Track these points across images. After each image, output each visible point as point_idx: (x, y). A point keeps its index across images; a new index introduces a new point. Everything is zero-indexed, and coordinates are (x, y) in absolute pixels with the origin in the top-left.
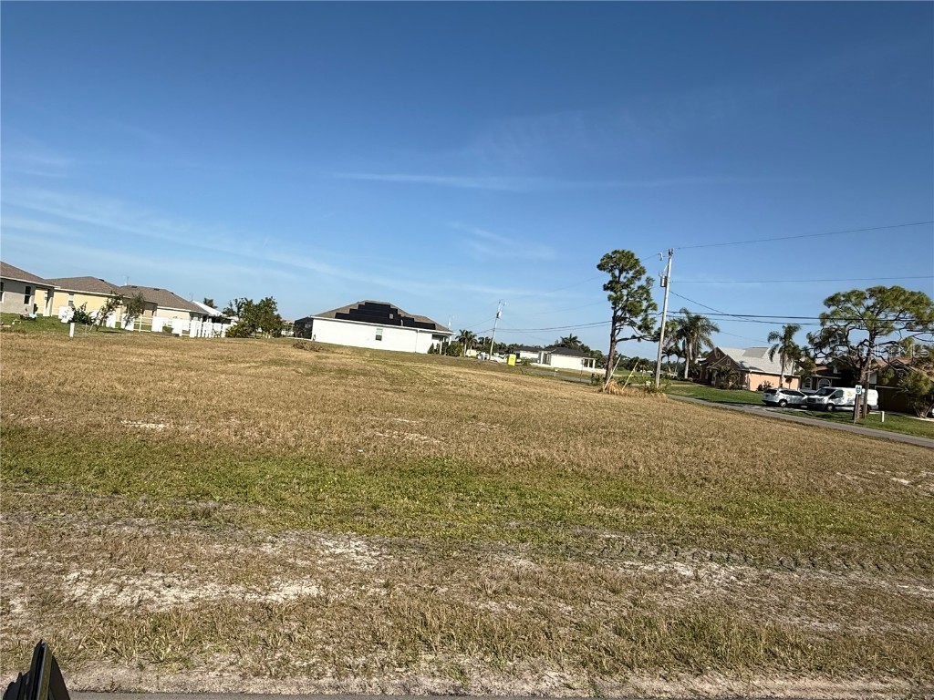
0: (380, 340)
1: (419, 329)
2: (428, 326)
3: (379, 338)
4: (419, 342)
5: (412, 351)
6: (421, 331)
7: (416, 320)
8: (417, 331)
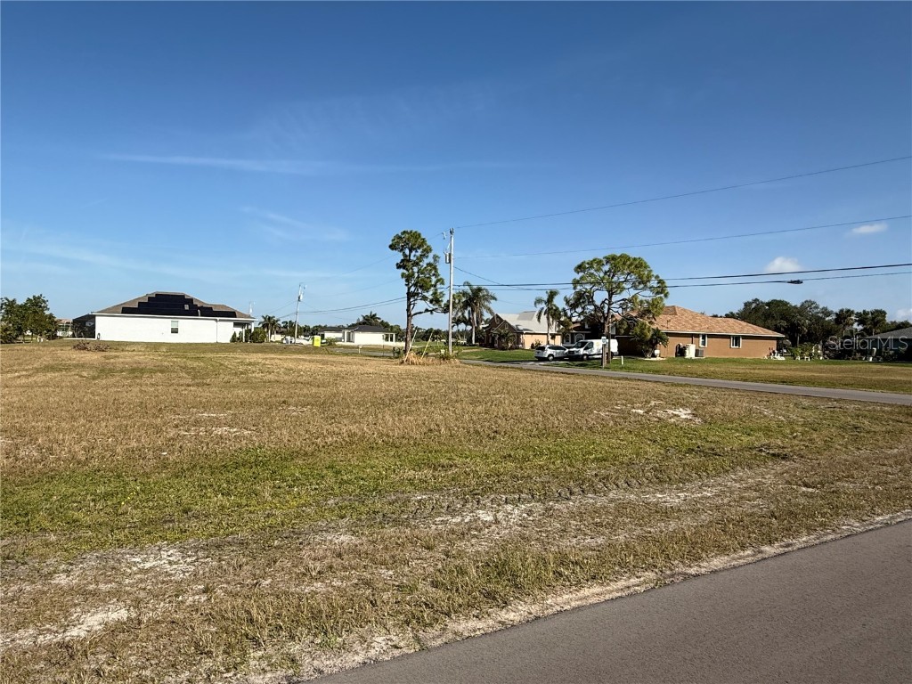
0: (177, 333)
1: (218, 318)
2: (228, 314)
3: (175, 331)
4: (221, 331)
5: (214, 341)
6: (220, 320)
7: (214, 309)
8: (216, 320)
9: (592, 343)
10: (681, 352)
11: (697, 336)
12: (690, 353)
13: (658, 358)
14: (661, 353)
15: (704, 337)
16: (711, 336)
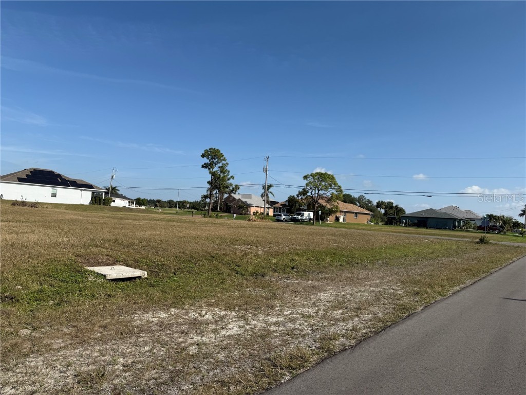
0: (55, 196)
1: (83, 189)
2: (88, 186)
3: (54, 195)
4: (83, 197)
5: (79, 203)
6: (84, 190)
7: (78, 183)
8: (82, 190)
9: (304, 214)
10: (337, 219)
11: (343, 212)
12: (341, 220)
13: (328, 222)
14: (330, 219)
15: (345, 212)
16: (348, 212)
